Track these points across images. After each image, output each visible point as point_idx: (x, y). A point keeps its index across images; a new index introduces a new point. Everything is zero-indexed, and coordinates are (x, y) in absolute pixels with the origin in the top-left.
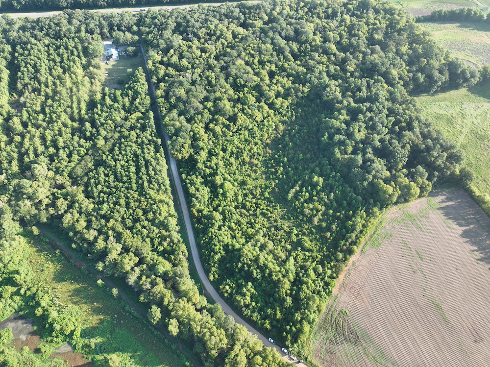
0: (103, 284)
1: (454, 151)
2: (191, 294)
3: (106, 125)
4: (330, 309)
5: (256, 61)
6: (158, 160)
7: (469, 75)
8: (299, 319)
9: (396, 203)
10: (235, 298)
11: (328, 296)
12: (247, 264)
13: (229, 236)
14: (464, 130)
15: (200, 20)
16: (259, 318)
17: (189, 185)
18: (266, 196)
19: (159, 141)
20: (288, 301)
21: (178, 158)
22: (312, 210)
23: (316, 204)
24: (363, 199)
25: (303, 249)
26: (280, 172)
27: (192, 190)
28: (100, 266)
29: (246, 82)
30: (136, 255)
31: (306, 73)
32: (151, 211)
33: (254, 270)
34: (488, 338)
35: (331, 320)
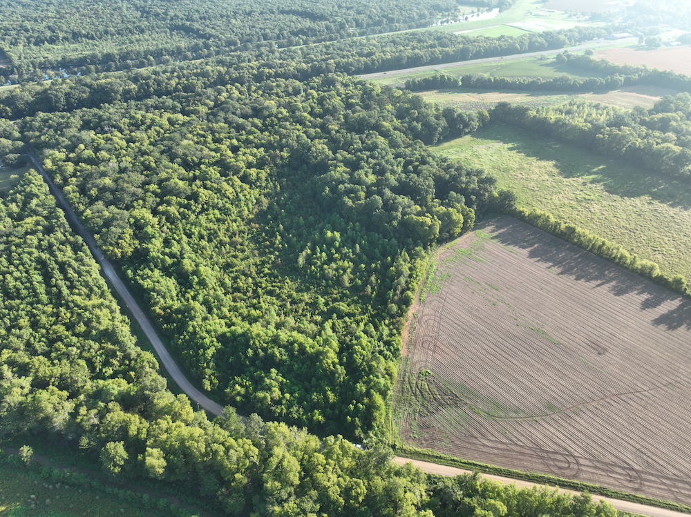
1: (484, 175)
4: (405, 375)
6: (81, 260)
7: (467, 119)
8: (364, 389)
9: (440, 242)
11: (396, 357)
12: (261, 348)
13: (223, 324)
16: (301, 413)
17: (141, 281)
18: (265, 272)
19: (80, 239)
20: (340, 371)
21: (116, 256)
22: (336, 270)
23: (340, 263)
25: (340, 317)
26: (277, 242)
27: (147, 284)
29: (201, 158)
31: (281, 140)
32: (80, 322)
33: (276, 350)
34: (612, 346)
35: (411, 388)
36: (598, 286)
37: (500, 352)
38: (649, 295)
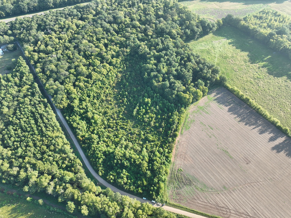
0: (31, 199)
1: (214, 67)
2: (90, 187)
3: (6, 98)
4: (172, 171)
5: (95, 39)
6: (48, 112)
7: (211, 26)
8: (157, 181)
9: (192, 103)
10: (118, 181)
11: (170, 163)
12: (120, 159)
13: (105, 146)
14: (216, 56)
15: (53, 20)
16: (134, 188)
17: (72, 123)
18: (120, 117)
19: (46, 100)
20: (148, 173)
21: (61, 107)
22: (149, 118)
23: (150, 114)
24: (175, 105)
25: (150, 141)
26: (125, 101)
27: (75, 125)
28: (26, 189)
29: (92, 53)
30: (49, 174)
31: (126, 41)
32: (51, 144)
33: (125, 162)
34: (253, 160)
35: (174, 176)
36: (254, 128)
37: (209, 161)
38: (273, 135)
